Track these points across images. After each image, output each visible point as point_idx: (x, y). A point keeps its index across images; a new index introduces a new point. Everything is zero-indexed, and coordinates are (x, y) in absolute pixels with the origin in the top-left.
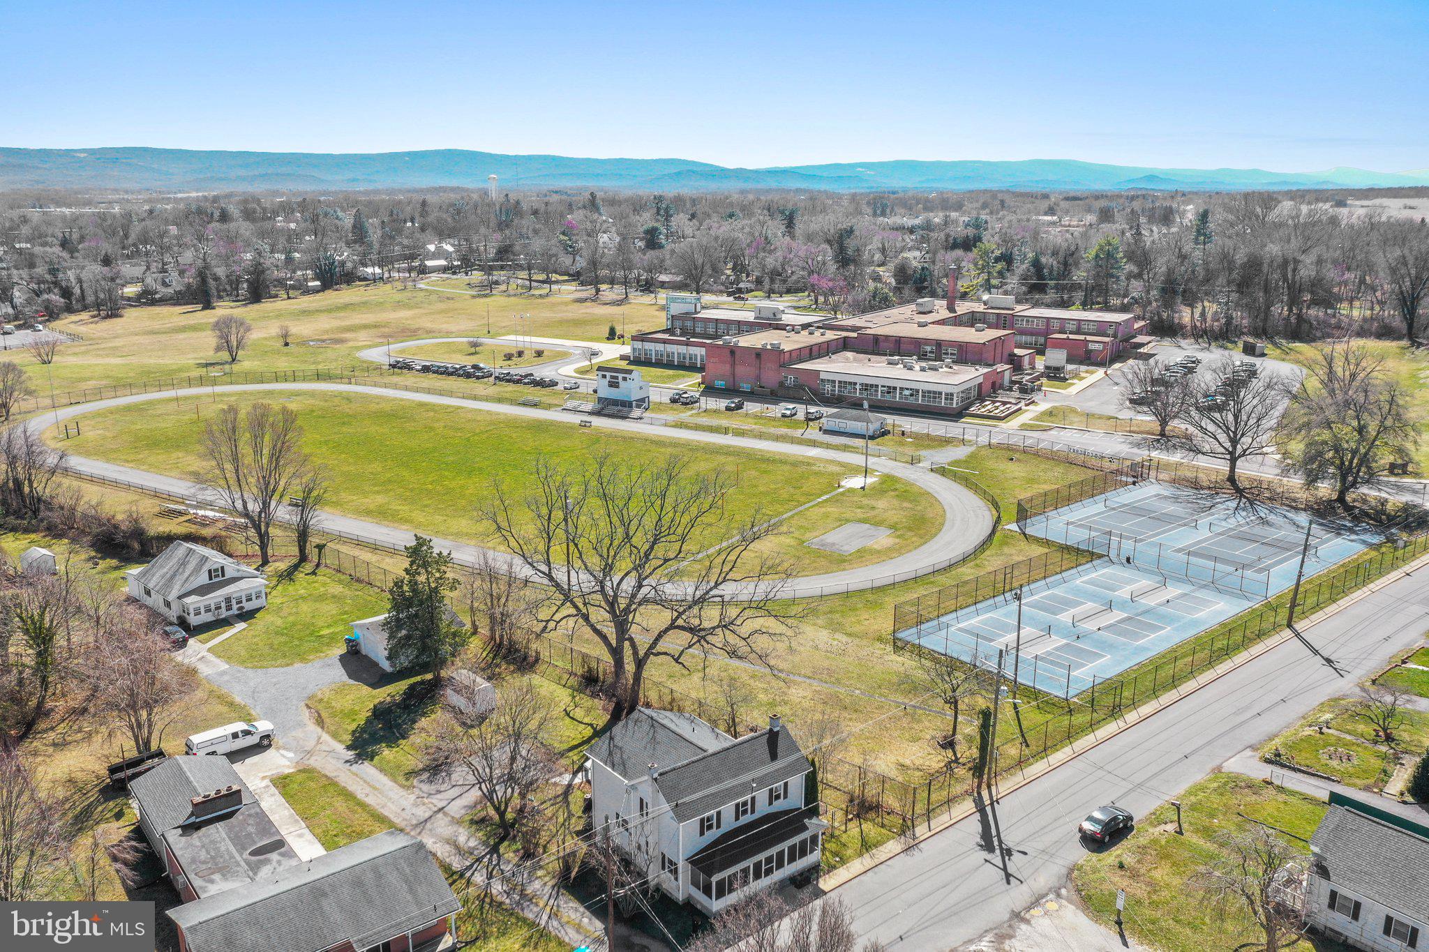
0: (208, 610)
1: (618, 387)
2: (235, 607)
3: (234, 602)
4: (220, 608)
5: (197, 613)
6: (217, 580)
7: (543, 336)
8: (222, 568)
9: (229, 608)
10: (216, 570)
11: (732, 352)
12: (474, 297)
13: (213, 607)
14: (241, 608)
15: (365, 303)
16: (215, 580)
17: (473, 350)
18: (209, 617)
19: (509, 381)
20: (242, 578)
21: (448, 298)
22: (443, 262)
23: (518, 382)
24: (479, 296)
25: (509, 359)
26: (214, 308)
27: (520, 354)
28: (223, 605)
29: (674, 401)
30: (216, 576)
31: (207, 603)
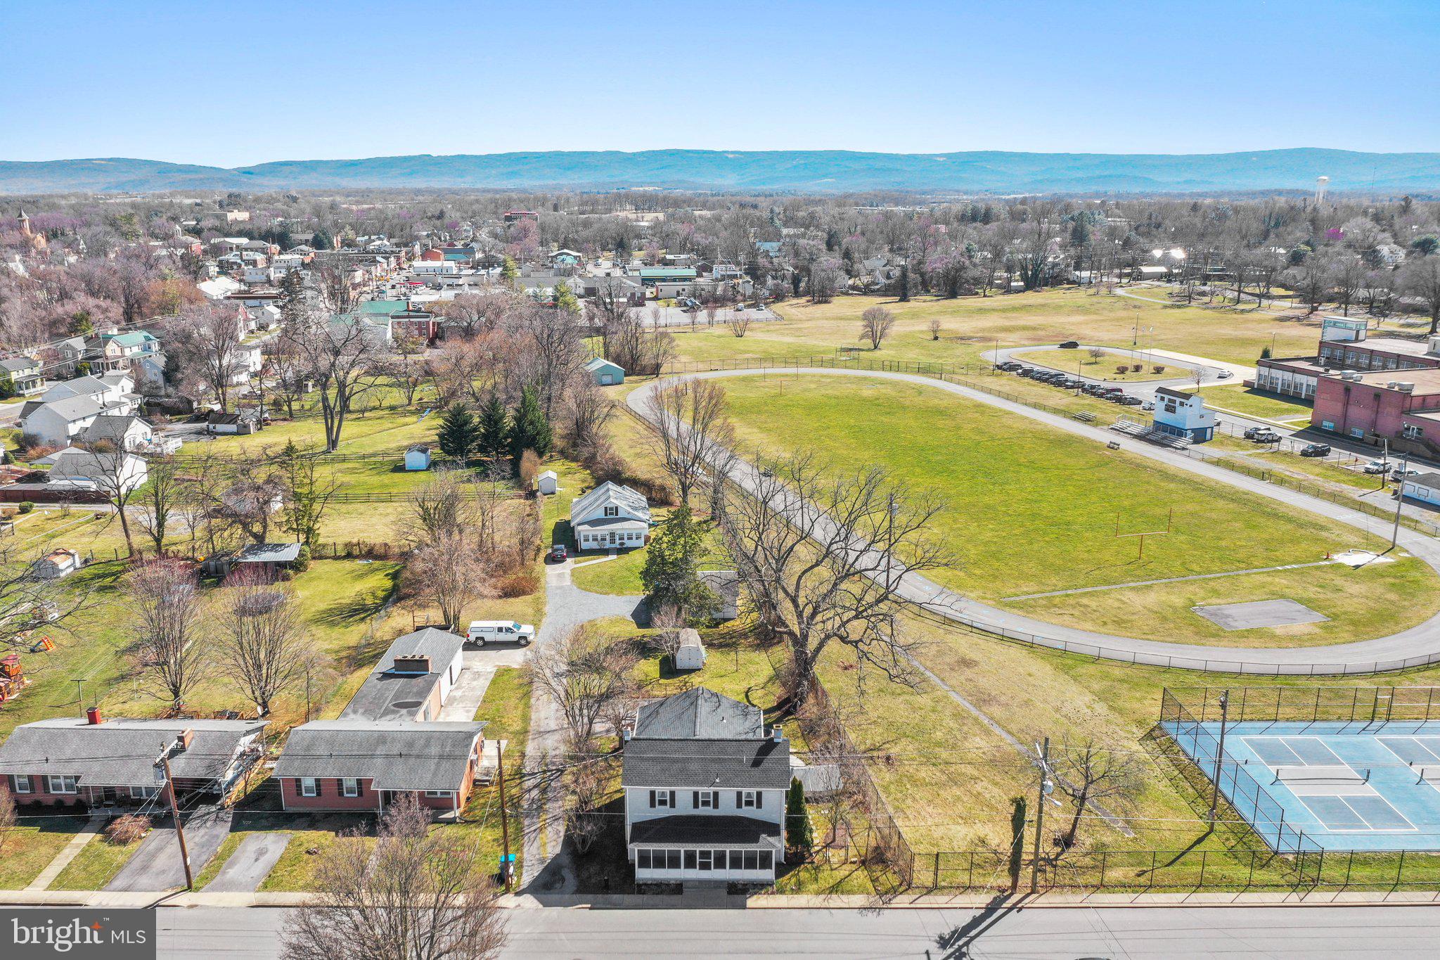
0: (595, 539)
1: (1174, 412)
2: (618, 542)
3: (617, 537)
4: (605, 540)
5: (587, 540)
6: (612, 517)
7: (1189, 353)
8: (617, 508)
9: (613, 541)
10: (611, 509)
11: (1347, 390)
12: (1165, 307)
13: (599, 538)
14: (622, 544)
15: (1043, 306)
16: (609, 517)
17: (1093, 360)
18: (594, 545)
19: (1093, 394)
20: (629, 519)
21: (1135, 307)
22: (1163, 269)
23: (1101, 396)
24: (1172, 307)
25: (1122, 372)
26: (908, 301)
27: (1137, 368)
28: (608, 538)
29: (1249, 436)
30: (611, 514)
31: (595, 533)
